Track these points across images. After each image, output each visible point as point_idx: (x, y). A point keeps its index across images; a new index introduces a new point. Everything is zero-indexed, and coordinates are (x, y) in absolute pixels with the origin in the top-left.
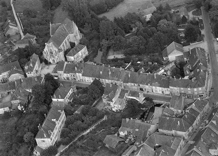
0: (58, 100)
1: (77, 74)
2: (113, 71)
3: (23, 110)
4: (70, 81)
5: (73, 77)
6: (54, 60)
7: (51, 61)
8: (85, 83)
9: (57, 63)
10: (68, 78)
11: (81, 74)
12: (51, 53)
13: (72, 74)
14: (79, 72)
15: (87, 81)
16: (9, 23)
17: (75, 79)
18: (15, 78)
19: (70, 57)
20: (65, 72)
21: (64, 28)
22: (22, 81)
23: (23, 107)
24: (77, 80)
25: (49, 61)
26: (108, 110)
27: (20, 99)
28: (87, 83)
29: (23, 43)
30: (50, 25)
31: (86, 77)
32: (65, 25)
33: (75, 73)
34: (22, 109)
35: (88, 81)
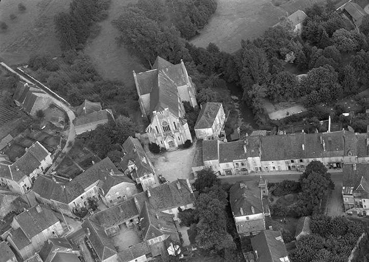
0: (247, 218)
1: (249, 158)
2: (330, 139)
3: (179, 253)
4: (233, 176)
5: (240, 167)
6: (171, 143)
7: (167, 146)
8: (269, 174)
9: (179, 146)
10: (229, 172)
11: (258, 159)
12: (167, 129)
13: (239, 161)
14: (253, 155)
15: (272, 169)
16: (27, 88)
17: (244, 170)
18: (118, 193)
19: (202, 130)
20: (221, 161)
21: (165, 76)
22: (149, 195)
23: (178, 247)
24: (249, 171)
25: (161, 146)
26: (354, 216)
27: (166, 233)
28: (273, 174)
29: (91, 121)
30: (135, 75)
31: (270, 162)
32: (165, 71)
33: (246, 157)
34: (176, 252)
35: (274, 168)
